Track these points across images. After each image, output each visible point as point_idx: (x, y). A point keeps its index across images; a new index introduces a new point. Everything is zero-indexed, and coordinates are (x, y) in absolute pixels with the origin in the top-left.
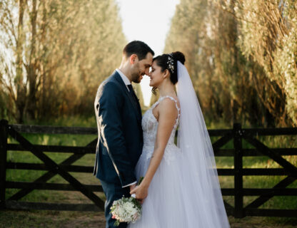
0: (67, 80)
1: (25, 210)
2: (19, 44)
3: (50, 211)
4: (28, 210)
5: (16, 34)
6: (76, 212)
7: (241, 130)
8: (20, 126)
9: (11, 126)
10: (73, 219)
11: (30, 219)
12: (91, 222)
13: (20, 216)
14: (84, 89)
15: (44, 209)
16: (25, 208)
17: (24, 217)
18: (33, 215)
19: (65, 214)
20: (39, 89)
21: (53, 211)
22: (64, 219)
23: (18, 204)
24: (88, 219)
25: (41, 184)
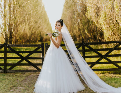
0: (24, 30)
1: (13, 73)
2: (5, 16)
3: (22, 73)
4: (14, 73)
5: (4, 12)
6: (31, 73)
7: (84, 43)
8: (11, 45)
9: (8, 45)
10: (30, 75)
11: (16, 75)
12: (36, 76)
13: (12, 75)
14: (30, 33)
15: (20, 72)
16: (14, 72)
17: (13, 75)
18: (16, 74)
19: (27, 74)
20: (13, 33)
21: (23, 73)
22: (27, 75)
23: (11, 71)
24: (35, 75)
25: (19, 64)
